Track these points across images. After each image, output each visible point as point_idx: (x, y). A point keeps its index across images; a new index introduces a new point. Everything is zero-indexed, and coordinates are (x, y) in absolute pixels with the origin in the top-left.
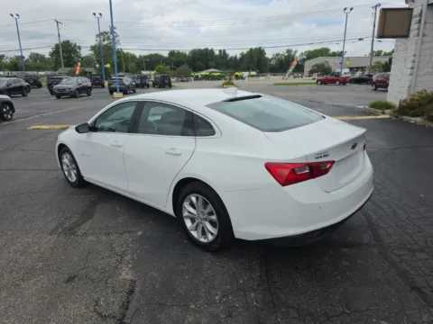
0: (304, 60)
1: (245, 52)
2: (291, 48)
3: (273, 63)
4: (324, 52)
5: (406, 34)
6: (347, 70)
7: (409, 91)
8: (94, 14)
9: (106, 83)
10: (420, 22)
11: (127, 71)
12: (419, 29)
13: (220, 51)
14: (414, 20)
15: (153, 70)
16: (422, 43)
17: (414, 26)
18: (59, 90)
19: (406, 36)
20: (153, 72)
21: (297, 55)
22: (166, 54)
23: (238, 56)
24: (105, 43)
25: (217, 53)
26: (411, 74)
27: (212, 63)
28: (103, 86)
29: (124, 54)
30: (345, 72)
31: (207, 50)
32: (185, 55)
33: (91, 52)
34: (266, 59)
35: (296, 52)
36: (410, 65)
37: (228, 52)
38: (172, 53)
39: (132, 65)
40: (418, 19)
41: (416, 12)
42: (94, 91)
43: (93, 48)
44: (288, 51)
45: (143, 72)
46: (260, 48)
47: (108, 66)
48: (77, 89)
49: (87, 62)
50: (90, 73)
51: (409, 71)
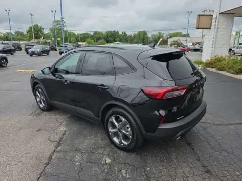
0: (168, 38)
1: (136, 33)
2: (161, 32)
3: (151, 39)
4: (178, 34)
5: (209, 27)
6: (191, 44)
7: (211, 55)
8: (52, 11)
9: (58, 49)
10: (216, 22)
11: (70, 42)
12: (215, 25)
13: (122, 32)
14: (213, 20)
15: (84, 41)
16: (217, 31)
17: (213, 23)
18: (32, 52)
19: (210, 28)
20: (84, 43)
21: (165, 35)
22: (92, 33)
23: (132, 35)
24: (58, 26)
25: (120, 33)
26: (212, 47)
27: (118, 39)
28: (56, 50)
29: (69, 33)
30: (189, 45)
31: (115, 31)
32: (103, 34)
33: (50, 31)
34: (147, 37)
35: (164, 34)
36: (211, 43)
37: (126, 33)
38: (96, 33)
39: (73, 39)
40: (215, 20)
41: (214, 17)
42: (51, 52)
43: (51, 29)
44: (159, 33)
45: (79, 43)
46: (144, 31)
47: (59, 39)
48: (42, 51)
49: (47, 37)
50: (49, 43)
51: (211, 46)
